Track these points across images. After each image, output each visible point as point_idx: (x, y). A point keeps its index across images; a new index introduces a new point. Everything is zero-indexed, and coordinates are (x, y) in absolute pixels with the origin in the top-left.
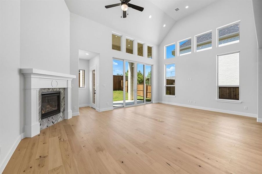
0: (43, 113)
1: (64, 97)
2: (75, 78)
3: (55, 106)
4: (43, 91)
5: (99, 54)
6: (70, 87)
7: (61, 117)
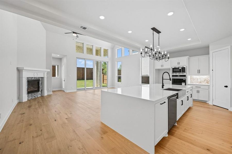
0: (29, 91)
1: (42, 83)
2: (49, 71)
3: (36, 88)
4: (29, 79)
5: (66, 55)
6: (46, 76)
7: (40, 94)
